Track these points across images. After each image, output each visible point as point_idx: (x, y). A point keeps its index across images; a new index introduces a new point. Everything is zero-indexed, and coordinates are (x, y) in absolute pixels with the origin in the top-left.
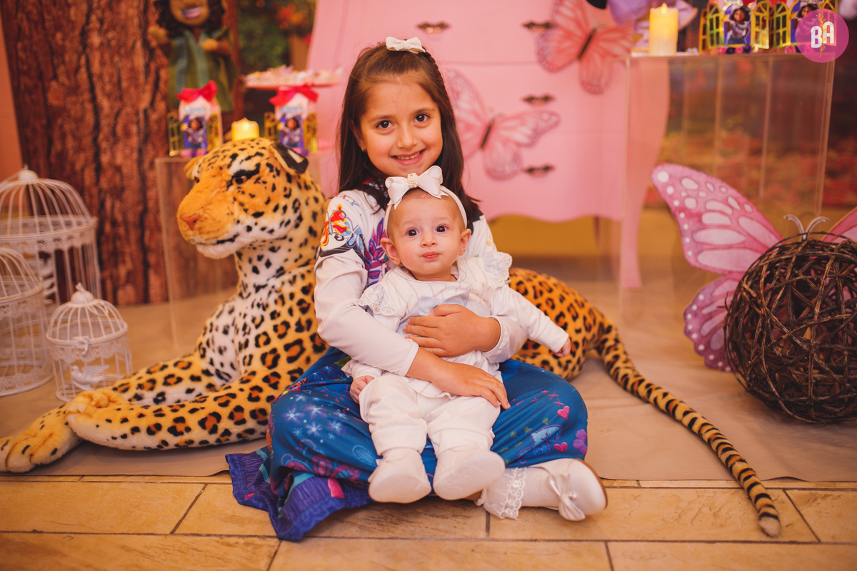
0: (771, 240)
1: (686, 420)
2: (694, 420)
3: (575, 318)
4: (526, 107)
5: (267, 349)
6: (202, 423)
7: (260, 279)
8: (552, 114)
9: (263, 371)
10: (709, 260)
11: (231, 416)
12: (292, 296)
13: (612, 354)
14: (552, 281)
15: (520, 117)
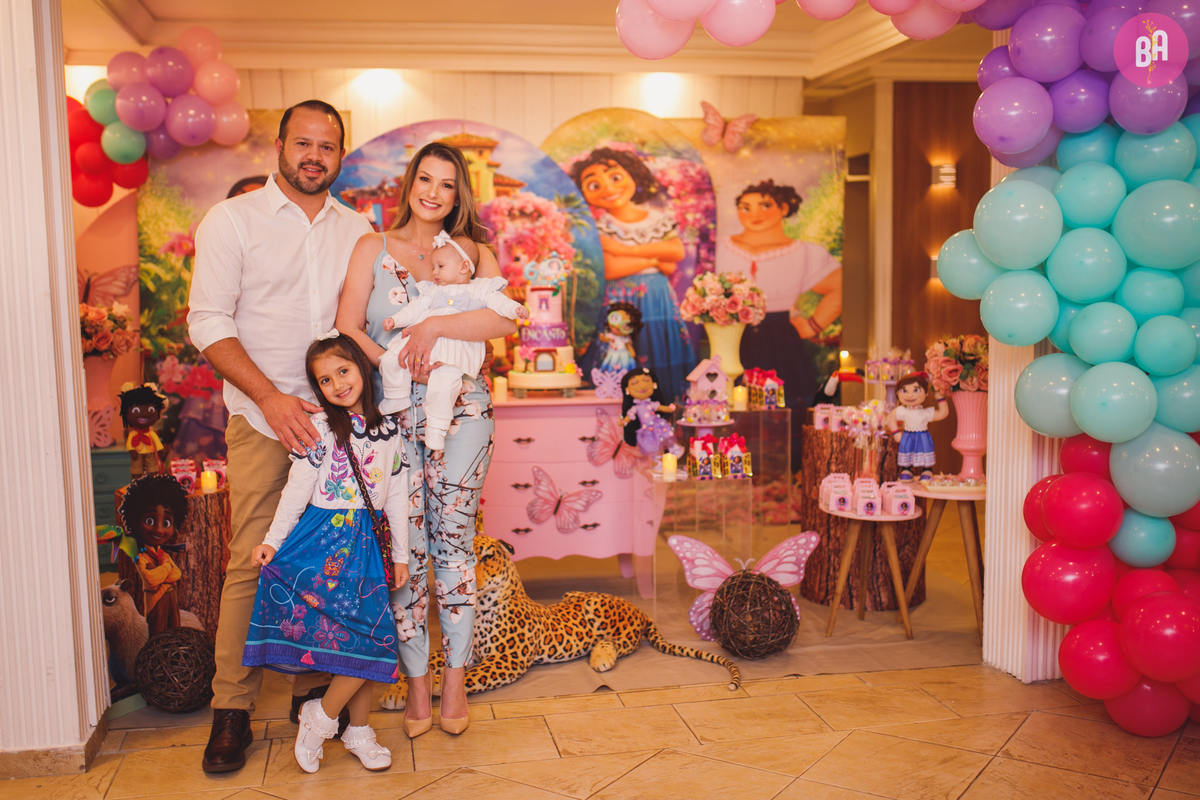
0: (730, 572)
1: (709, 658)
2: (713, 657)
3: (636, 618)
4: (582, 488)
5: (498, 643)
6: (480, 681)
7: (485, 608)
8: (598, 492)
9: (498, 655)
10: (699, 584)
11: (491, 677)
12: (505, 615)
13: (654, 636)
14: (622, 599)
15: (578, 494)
